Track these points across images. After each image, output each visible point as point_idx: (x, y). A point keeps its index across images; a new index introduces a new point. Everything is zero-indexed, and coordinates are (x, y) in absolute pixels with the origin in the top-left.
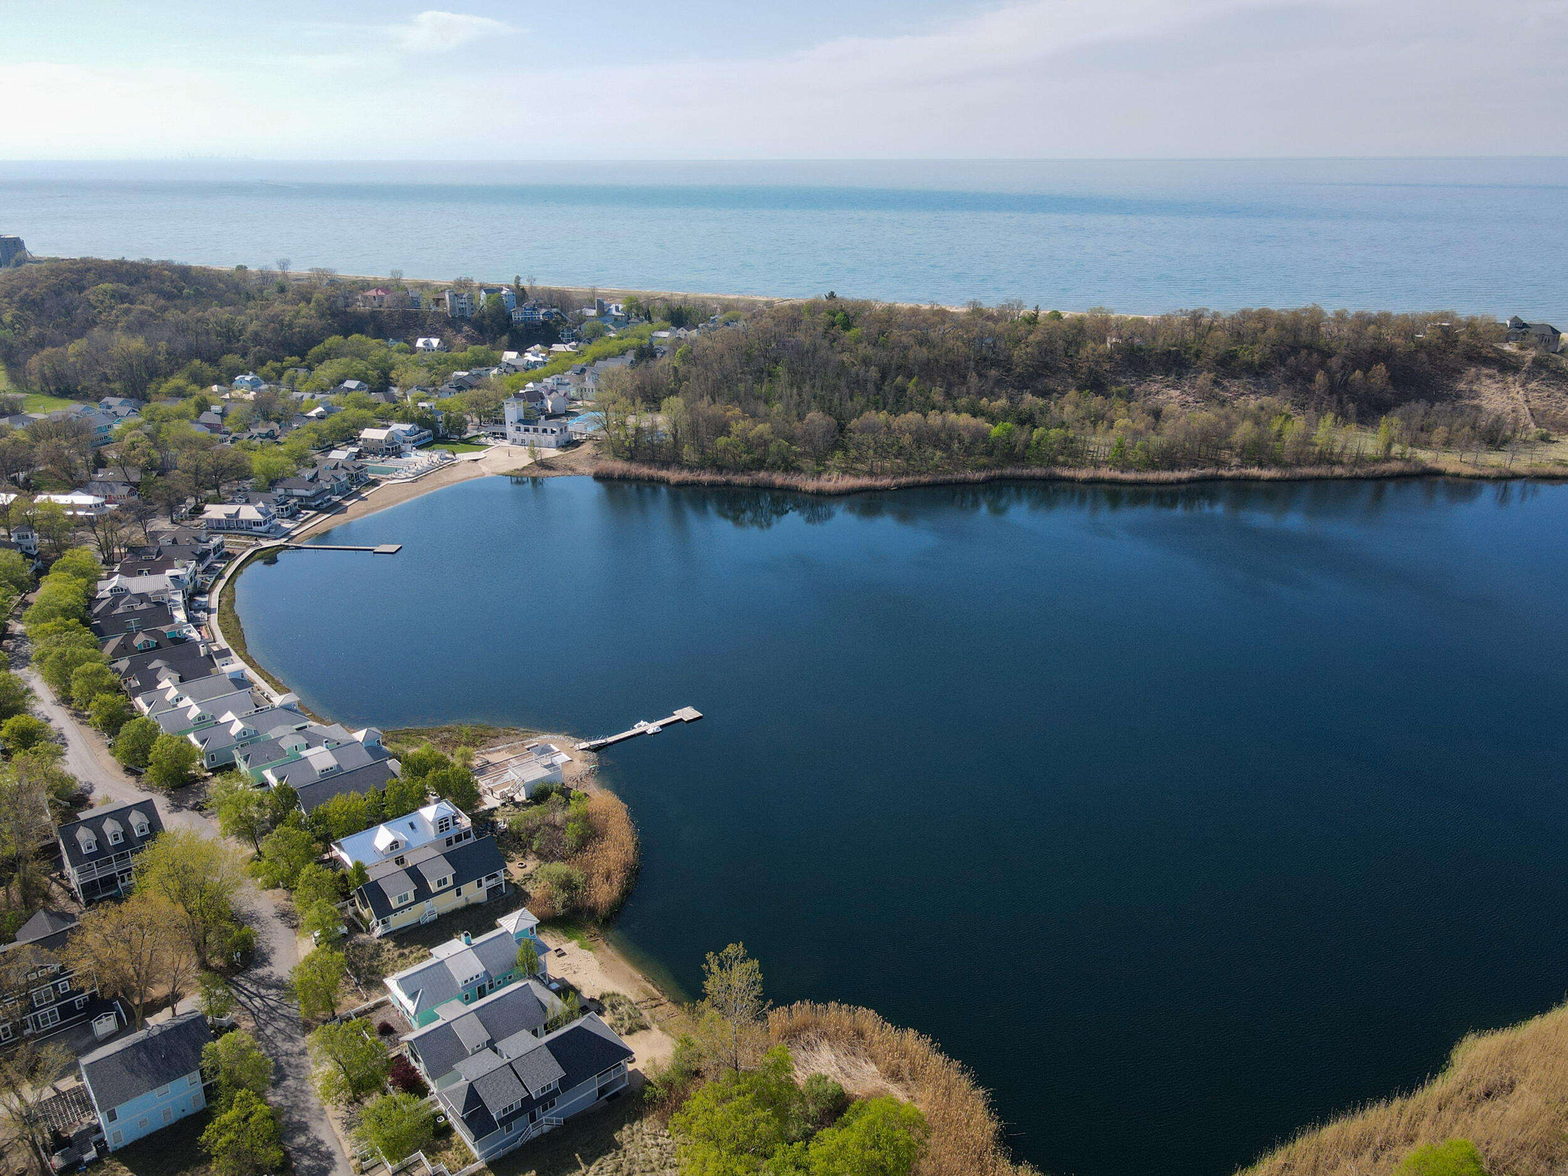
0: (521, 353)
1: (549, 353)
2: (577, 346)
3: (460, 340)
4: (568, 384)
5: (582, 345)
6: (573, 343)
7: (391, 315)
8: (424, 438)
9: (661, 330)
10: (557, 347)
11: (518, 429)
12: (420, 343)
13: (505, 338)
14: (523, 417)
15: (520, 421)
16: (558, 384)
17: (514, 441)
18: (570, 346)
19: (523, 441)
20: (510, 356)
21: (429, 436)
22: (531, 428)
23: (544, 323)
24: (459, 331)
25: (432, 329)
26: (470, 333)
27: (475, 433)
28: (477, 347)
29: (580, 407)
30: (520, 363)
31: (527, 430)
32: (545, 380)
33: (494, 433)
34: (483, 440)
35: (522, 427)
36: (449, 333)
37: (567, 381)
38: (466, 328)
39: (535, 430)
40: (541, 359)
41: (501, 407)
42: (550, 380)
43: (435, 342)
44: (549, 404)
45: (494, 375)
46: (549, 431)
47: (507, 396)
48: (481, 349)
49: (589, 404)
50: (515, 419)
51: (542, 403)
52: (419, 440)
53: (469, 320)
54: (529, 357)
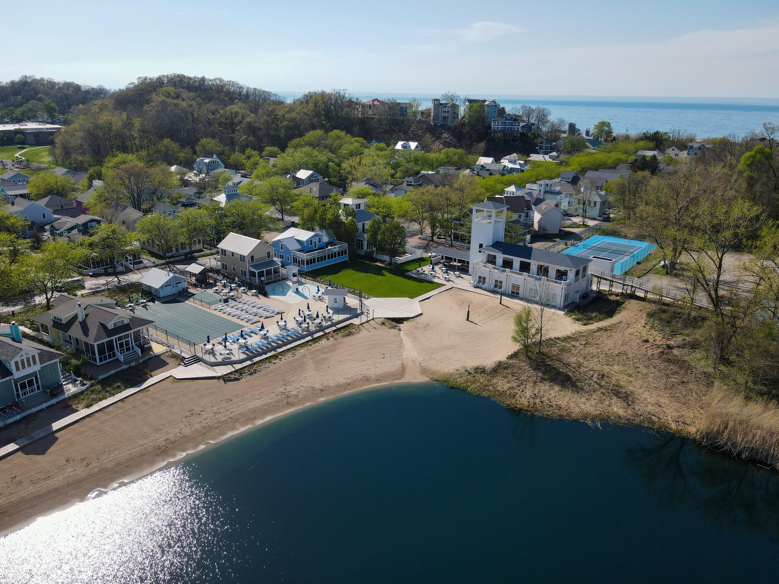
0: (497, 160)
1: (526, 162)
2: (558, 156)
3: (437, 145)
4: (559, 193)
5: (563, 157)
6: (554, 154)
7: (379, 120)
8: (332, 255)
9: (645, 149)
10: (534, 157)
11: (491, 260)
12: (399, 146)
13: (482, 145)
14: (501, 237)
15: (497, 245)
16: (546, 192)
17: (482, 280)
18: (550, 157)
19: (498, 284)
20: (485, 161)
21: (340, 253)
22: (517, 261)
23: (523, 135)
24: (438, 138)
25: (414, 135)
26: (448, 140)
27: (419, 254)
28: (452, 150)
29: (578, 226)
30: (497, 167)
31: (508, 264)
32: (528, 186)
33: (449, 259)
34: (427, 269)
35: (500, 257)
36: (428, 137)
37: (558, 189)
38: (446, 135)
39: (525, 267)
40: (518, 167)
41: (468, 214)
42: (535, 187)
43: (413, 145)
44: (537, 217)
45: (464, 176)
46: (552, 273)
47: (477, 200)
48: (455, 152)
49: (591, 223)
50: (487, 240)
51: (527, 216)
52: (320, 259)
53: (450, 128)
54: (505, 162)
